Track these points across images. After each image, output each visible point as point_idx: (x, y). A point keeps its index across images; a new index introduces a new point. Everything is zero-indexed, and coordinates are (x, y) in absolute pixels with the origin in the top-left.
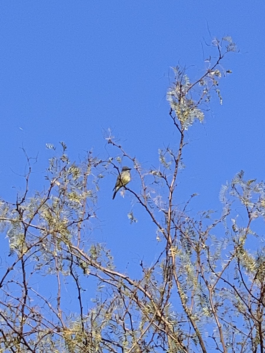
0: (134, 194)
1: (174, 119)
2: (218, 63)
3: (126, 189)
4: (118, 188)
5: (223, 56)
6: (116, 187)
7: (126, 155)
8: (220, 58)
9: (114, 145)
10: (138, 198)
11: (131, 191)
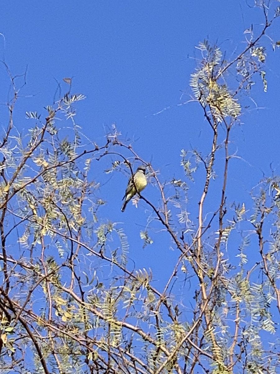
0: (151, 207)
1: (204, 109)
2: (263, 33)
3: (141, 197)
4: (129, 196)
5: (270, 24)
6: (127, 194)
7: (138, 158)
8: (267, 26)
9: (121, 145)
10: (157, 213)
11: (148, 202)
